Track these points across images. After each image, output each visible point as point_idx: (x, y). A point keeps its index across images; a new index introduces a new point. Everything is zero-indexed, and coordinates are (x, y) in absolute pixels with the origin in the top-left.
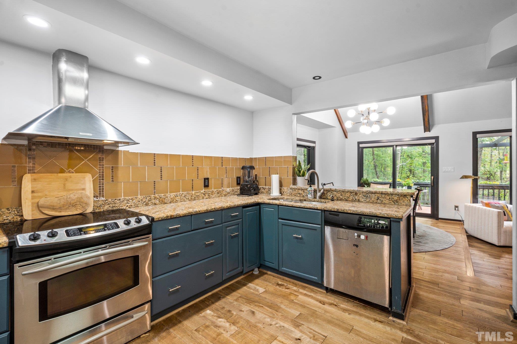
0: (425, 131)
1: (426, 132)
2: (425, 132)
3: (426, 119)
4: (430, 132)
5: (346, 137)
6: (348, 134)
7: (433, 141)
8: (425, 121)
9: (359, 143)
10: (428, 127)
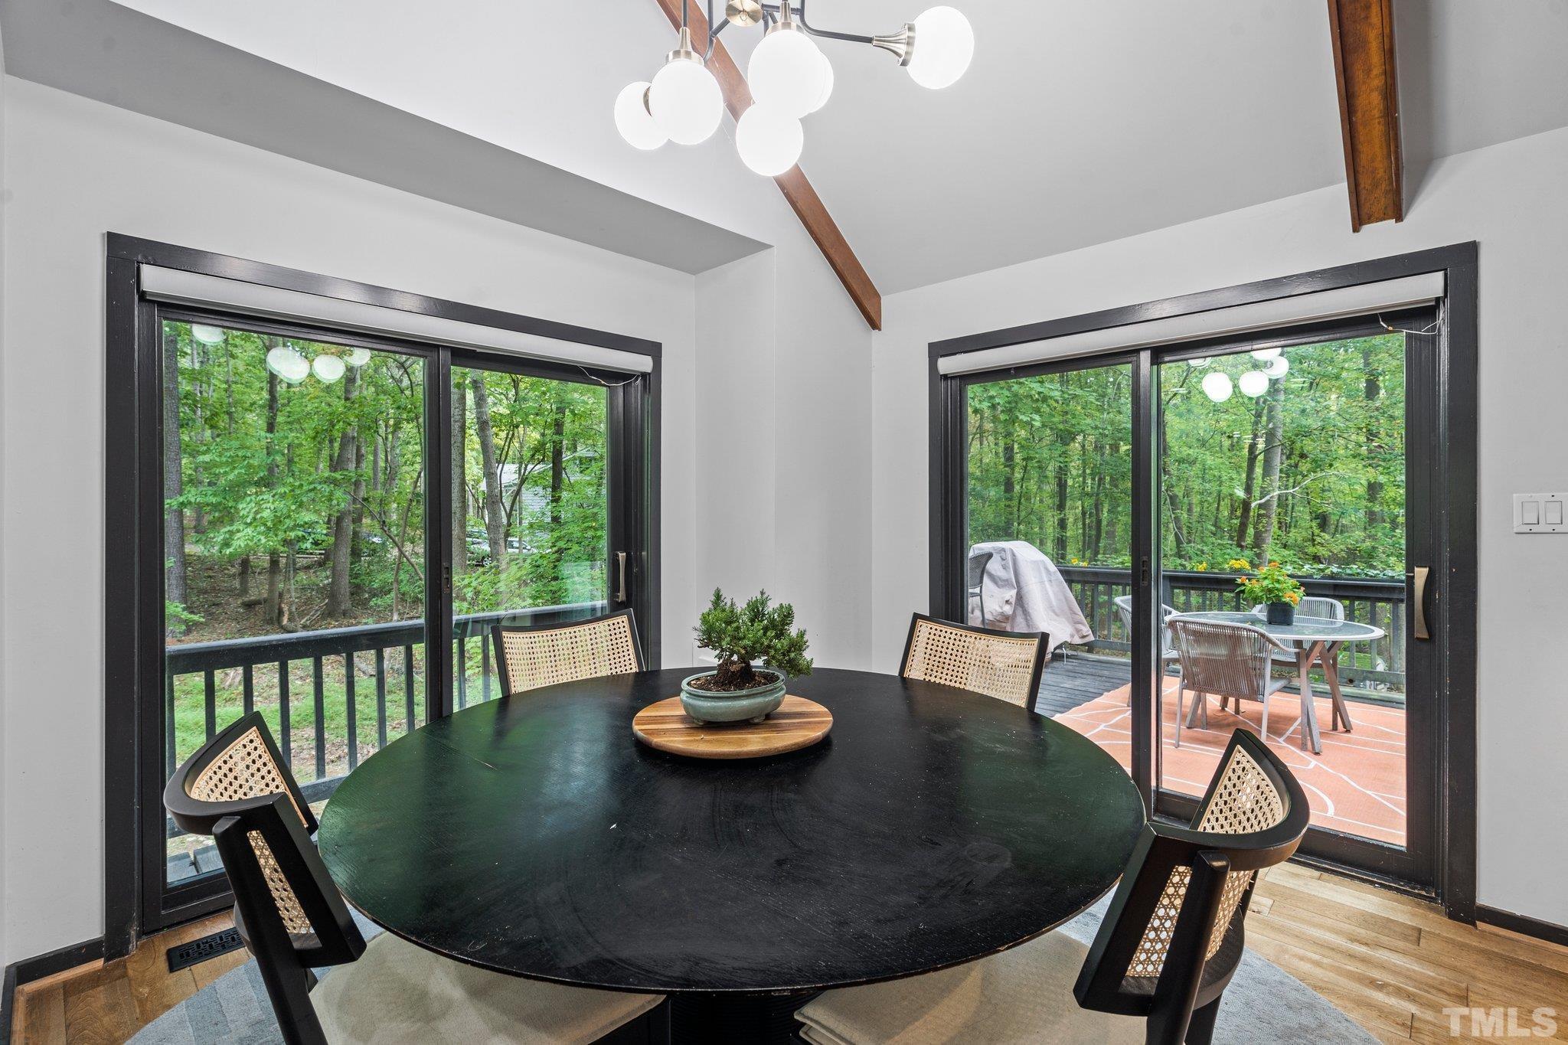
0: (1360, 219)
1: (1370, 220)
2: (1358, 223)
3: (1371, 99)
4: (1399, 218)
5: (874, 324)
6: (886, 302)
7: (1430, 286)
8: (1358, 117)
9: (939, 350)
10: (1381, 173)
